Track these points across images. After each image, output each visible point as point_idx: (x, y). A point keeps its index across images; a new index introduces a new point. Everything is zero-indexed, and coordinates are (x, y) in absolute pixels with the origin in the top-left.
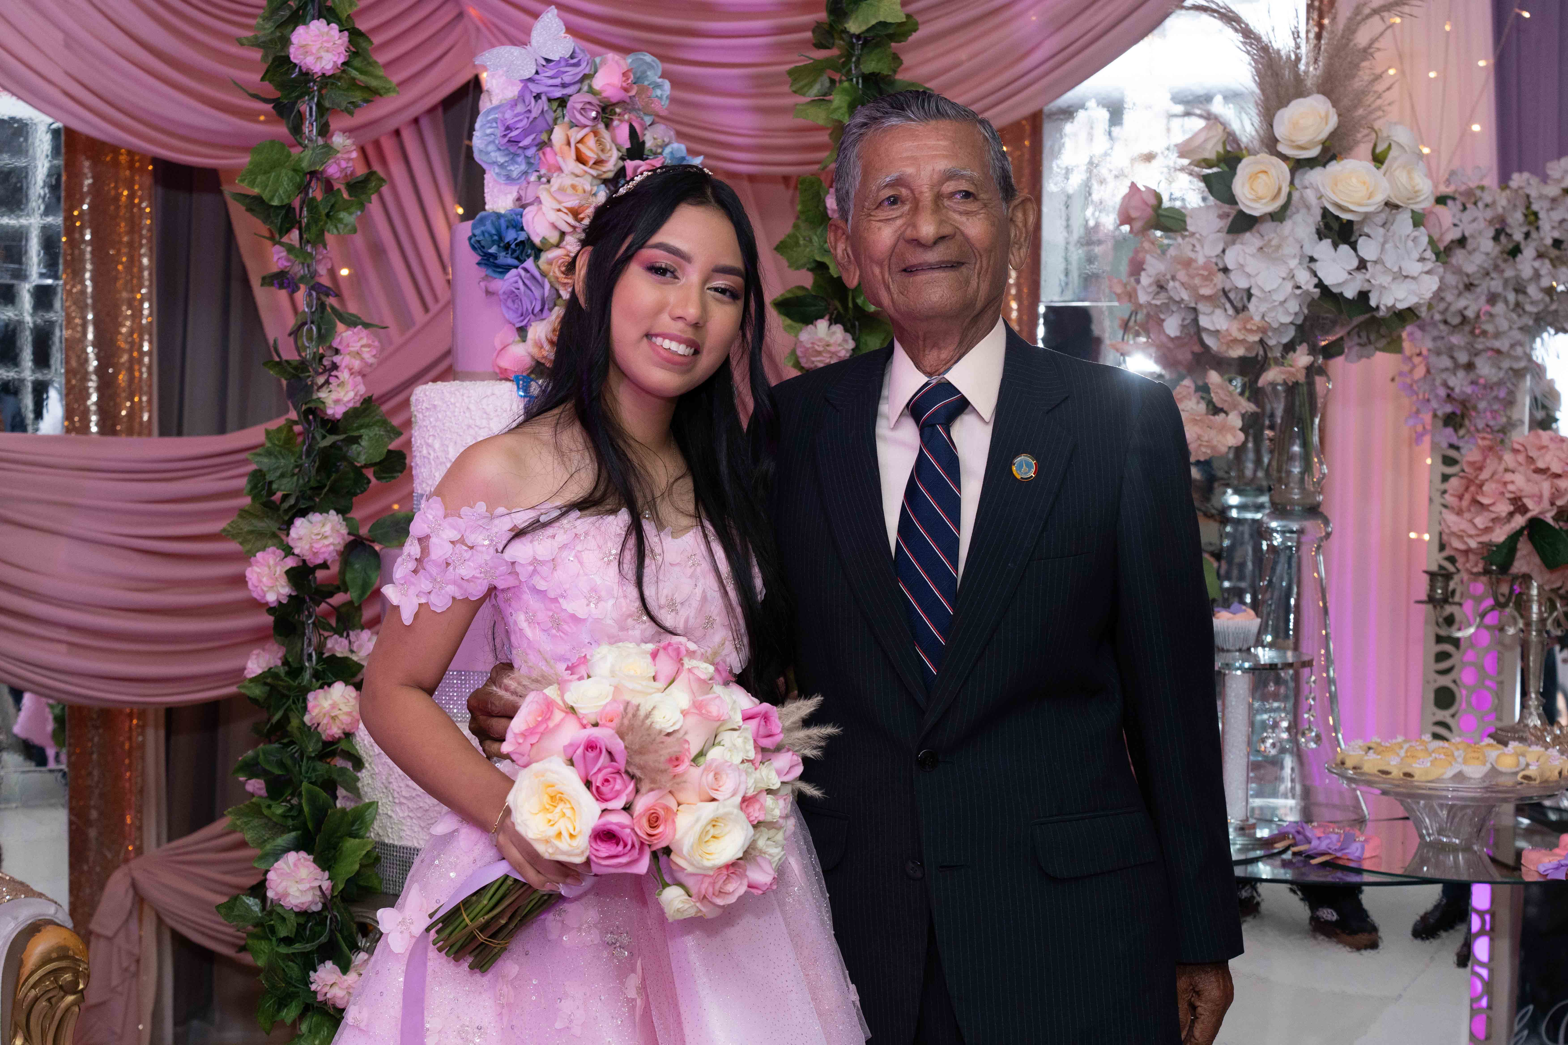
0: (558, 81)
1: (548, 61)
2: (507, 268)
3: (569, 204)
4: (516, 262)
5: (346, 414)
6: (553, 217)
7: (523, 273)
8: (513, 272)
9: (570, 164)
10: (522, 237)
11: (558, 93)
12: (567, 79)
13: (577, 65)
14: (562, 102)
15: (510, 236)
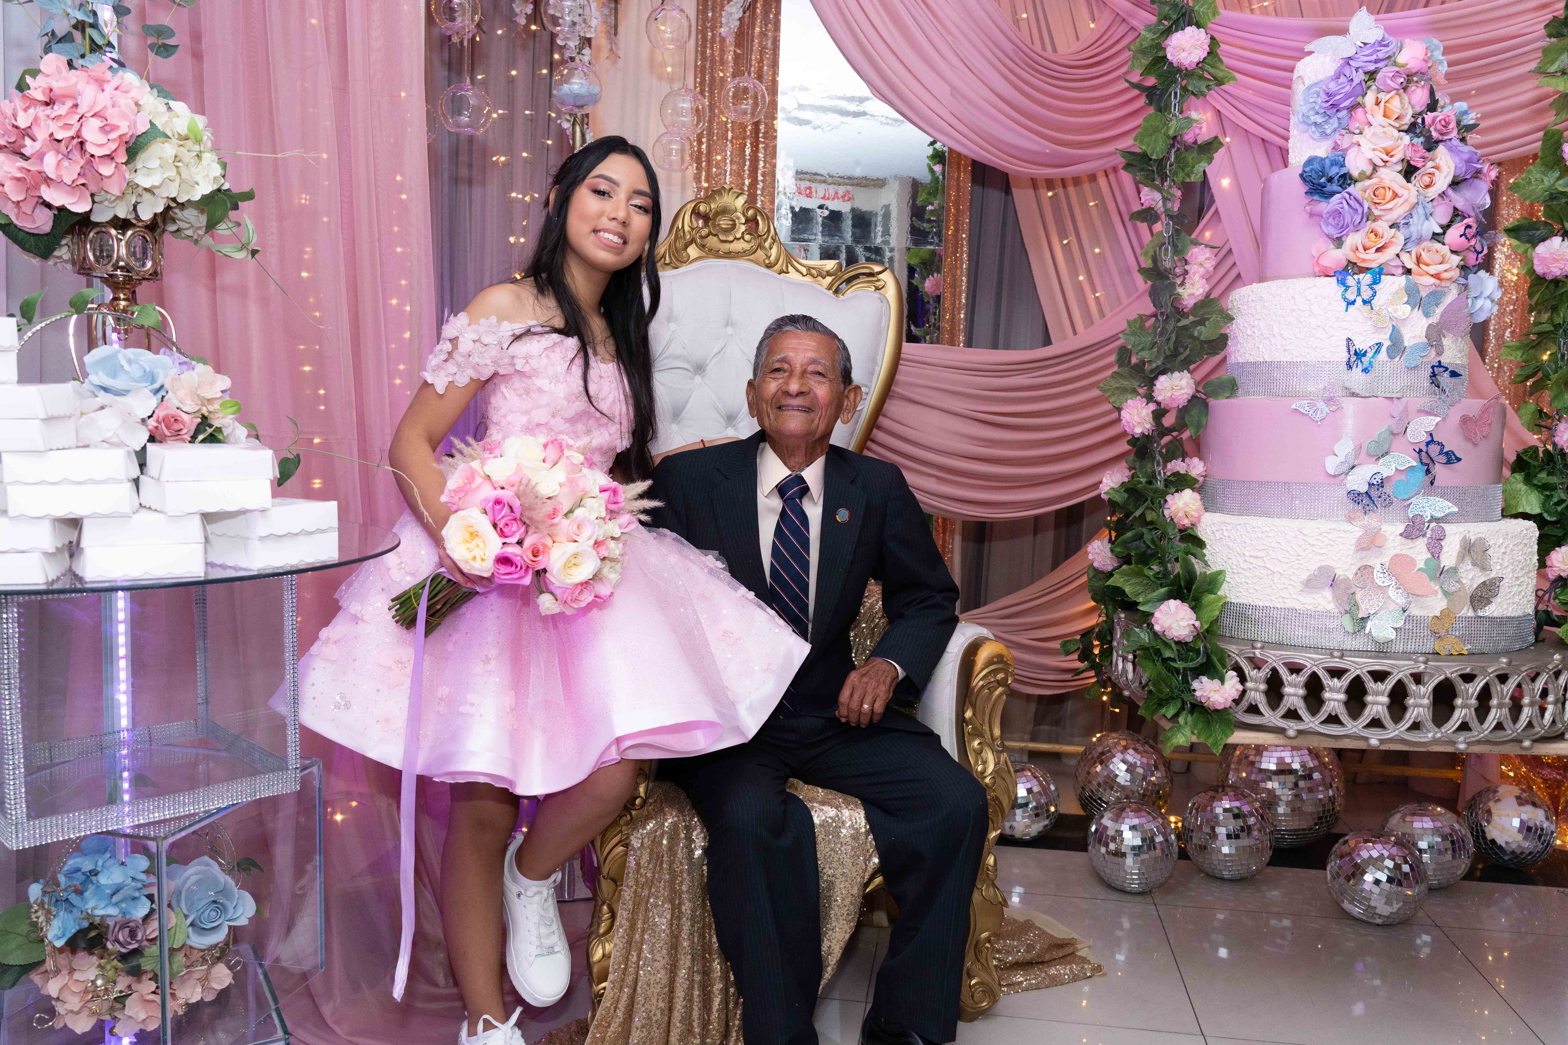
0: (1374, 57)
1: (1365, 44)
2: (1332, 194)
3: (1384, 145)
4: (1340, 189)
5: (1195, 304)
6: (1371, 155)
7: (1347, 196)
8: (1338, 196)
9: (1377, 118)
10: (1343, 171)
11: (1371, 67)
12: (1381, 55)
13: (1387, 46)
14: (1372, 75)
15: (1334, 171)
